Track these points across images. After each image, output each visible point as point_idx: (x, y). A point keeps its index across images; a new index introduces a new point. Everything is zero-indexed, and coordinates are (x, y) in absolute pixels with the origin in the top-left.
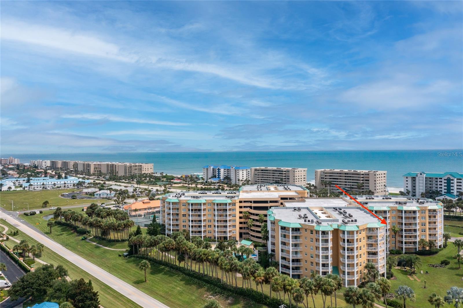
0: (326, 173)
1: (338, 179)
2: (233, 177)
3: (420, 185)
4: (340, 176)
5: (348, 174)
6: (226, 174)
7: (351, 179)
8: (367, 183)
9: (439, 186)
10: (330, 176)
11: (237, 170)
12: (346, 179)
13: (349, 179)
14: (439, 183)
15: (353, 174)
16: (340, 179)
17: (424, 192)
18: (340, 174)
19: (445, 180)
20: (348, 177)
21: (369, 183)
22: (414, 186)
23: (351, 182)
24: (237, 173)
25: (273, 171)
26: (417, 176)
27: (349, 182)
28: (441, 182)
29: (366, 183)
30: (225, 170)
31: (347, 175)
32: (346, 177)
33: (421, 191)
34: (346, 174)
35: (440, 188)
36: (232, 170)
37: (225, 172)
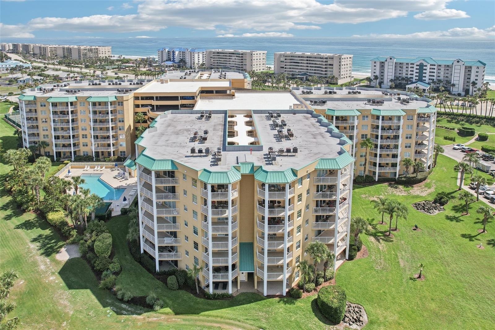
0: (286, 56)
1: (299, 63)
2: (188, 60)
3: (390, 70)
4: (302, 60)
5: (310, 57)
6: (181, 57)
7: (313, 64)
8: (331, 68)
9: (410, 73)
10: (290, 60)
11: (192, 53)
12: (307, 63)
13: (311, 64)
14: (410, 69)
15: (316, 58)
16: (301, 63)
17: (393, 79)
18: (302, 57)
19: (417, 65)
20: (310, 60)
21: (332, 68)
22: (382, 72)
23: (313, 67)
24: (192, 56)
25: (230, 53)
26: (386, 61)
27: (311, 67)
28: (413, 67)
29: (329, 68)
30: (180, 53)
31: (309, 59)
32: (307, 60)
33: (390, 78)
34: (308, 57)
35: (410, 74)
36: (187, 53)
37: (180, 55)
